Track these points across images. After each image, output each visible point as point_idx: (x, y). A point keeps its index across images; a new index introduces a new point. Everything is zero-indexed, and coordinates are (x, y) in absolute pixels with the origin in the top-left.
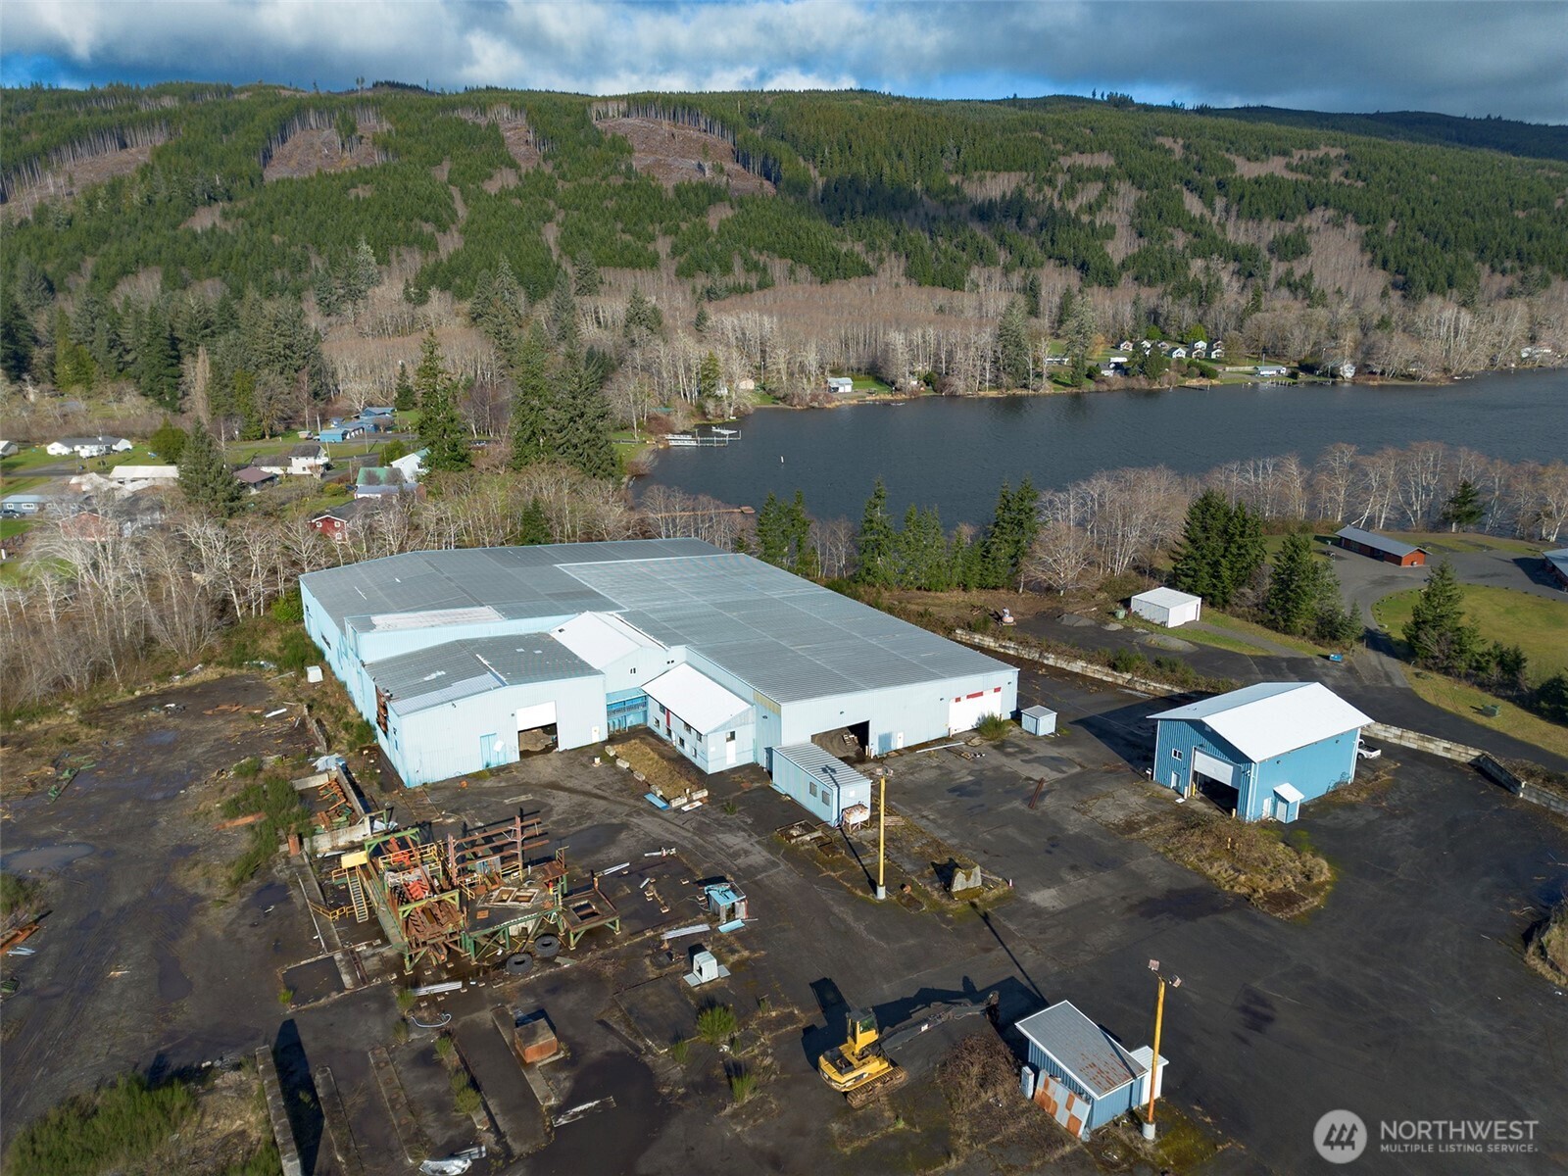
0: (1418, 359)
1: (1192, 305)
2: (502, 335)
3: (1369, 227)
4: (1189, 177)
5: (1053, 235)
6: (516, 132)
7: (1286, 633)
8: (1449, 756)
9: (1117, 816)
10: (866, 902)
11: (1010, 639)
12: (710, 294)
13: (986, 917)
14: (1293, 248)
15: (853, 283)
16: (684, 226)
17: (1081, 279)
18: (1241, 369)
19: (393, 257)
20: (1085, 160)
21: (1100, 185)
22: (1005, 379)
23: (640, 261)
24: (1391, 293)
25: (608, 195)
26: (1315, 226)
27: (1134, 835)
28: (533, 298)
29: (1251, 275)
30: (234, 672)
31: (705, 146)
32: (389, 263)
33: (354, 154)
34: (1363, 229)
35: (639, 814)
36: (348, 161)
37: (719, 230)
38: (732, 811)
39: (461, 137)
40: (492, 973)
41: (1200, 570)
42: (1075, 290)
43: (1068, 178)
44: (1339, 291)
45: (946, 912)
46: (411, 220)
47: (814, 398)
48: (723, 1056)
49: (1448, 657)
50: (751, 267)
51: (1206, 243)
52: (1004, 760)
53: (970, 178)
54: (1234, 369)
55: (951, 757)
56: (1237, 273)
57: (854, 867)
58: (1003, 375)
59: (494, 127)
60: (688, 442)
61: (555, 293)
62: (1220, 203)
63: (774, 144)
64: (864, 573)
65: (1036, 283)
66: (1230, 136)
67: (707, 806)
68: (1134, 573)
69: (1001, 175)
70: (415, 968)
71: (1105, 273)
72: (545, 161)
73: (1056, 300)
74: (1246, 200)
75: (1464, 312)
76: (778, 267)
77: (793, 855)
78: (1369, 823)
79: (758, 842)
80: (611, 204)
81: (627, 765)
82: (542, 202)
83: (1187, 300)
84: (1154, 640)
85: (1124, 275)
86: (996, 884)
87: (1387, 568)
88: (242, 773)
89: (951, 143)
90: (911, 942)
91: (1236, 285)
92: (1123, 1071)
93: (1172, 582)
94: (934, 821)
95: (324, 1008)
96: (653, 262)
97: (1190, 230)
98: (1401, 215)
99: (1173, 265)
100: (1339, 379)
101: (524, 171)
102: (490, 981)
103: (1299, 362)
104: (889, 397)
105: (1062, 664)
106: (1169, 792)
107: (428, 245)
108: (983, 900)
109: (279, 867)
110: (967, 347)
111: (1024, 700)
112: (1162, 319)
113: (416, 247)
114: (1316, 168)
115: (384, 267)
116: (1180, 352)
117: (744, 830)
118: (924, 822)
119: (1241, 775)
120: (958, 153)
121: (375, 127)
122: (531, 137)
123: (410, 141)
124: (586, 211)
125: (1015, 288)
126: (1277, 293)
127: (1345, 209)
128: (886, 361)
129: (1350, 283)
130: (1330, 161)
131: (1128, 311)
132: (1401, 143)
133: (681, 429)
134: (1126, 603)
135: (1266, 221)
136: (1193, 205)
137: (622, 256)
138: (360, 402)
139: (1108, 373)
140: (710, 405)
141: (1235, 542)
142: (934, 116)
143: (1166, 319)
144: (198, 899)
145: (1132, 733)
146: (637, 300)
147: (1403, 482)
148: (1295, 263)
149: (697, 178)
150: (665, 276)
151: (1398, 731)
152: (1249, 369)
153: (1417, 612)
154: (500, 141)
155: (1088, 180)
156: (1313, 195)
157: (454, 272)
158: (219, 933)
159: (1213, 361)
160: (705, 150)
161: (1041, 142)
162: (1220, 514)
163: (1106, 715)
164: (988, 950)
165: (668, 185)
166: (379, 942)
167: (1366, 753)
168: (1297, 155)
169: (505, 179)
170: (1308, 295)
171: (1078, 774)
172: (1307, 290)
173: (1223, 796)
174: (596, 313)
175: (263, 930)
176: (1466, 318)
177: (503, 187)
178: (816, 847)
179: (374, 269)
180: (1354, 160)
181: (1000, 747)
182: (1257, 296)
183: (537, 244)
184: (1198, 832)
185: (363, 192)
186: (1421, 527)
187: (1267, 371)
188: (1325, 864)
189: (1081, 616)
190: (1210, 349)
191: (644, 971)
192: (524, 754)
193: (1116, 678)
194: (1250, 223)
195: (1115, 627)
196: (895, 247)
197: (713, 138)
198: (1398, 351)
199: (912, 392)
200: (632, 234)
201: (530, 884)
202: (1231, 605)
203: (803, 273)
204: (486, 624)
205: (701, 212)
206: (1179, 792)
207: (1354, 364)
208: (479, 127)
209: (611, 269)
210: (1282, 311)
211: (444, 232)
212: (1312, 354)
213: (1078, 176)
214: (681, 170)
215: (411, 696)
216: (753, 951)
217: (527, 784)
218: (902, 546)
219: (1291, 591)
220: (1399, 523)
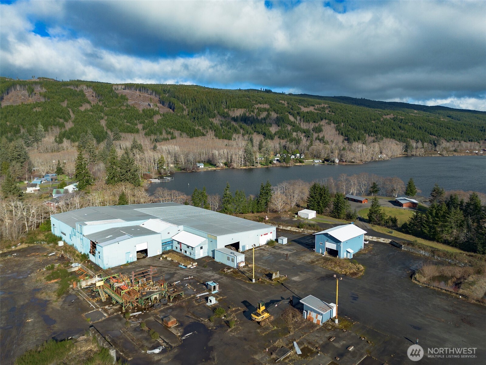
0: (354, 158)
1: (294, 144)
2: (91, 152)
3: (337, 125)
4: (290, 111)
5: (255, 125)
6: (89, 93)
7: (339, 219)
8: (384, 242)
9: (309, 260)
10: (250, 283)
11: (269, 223)
12: (156, 141)
13: (282, 284)
14: (318, 130)
15: (200, 138)
16: (146, 121)
17: (264, 138)
18: (310, 161)
19: (49, 129)
20: (262, 106)
21: (266, 113)
22: (248, 164)
23: (132, 131)
24: (345, 141)
25: (121, 112)
26: (323, 124)
27: (314, 264)
28: (99, 142)
29: (309, 137)
30: (32, 245)
31: (151, 99)
32: (48, 131)
33: (33, 98)
34: (336, 125)
35: (178, 270)
36: (31, 100)
37: (157, 122)
38: (206, 267)
39: (71, 94)
40: (150, 309)
41: (314, 204)
42: (263, 141)
43: (257, 110)
44: (332, 141)
45: (272, 284)
46: (55, 118)
47: (193, 169)
48: (223, 319)
49: (379, 221)
50: (168, 133)
51: (297, 129)
52: (276, 250)
53: (230, 110)
54: (308, 161)
55: (262, 250)
56: (305, 136)
57: (244, 276)
58: (247, 162)
59: (82, 91)
60: (157, 181)
61: (106, 140)
62: (298, 118)
63: (172, 99)
64: (224, 209)
65: (252, 138)
66: (298, 101)
67: (198, 267)
68: (296, 207)
69: (239, 109)
70: (126, 310)
71: (270, 136)
72: (99, 101)
73: (258, 143)
74: (305, 117)
75: (364, 145)
76: (177, 133)
77: (226, 275)
78: (370, 257)
79: (216, 273)
80: (123, 114)
81: (170, 259)
82: (100, 114)
83: (293, 143)
84: (306, 222)
85: (275, 136)
86: (283, 277)
87: (359, 204)
88: (48, 269)
89: (224, 100)
90: (265, 291)
91: (305, 139)
92: (328, 307)
93: (308, 208)
94: (262, 265)
95: (101, 322)
96: (137, 131)
97: (291, 125)
98: (345, 122)
99: (288, 134)
100: (335, 163)
101: (92, 104)
102: (150, 311)
103: (324, 159)
104: (215, 169)
105: (284, 228)
106: (320, 254)
107: (62, 126)
108: (280, 280)
109: (71, 291)
110: (236, 155)
111: (278, 236)
112: (287, 148)
113: (57, 126)
114: (322, 110)
115: (46, 132)
116: (293, 157)
117: (210, 271)
118: (259, 265)
119: (338, 247)
120: (226, 103)
121: (40, 90)
122: (94, 95)
123: (53, 95)
124: (114, 116)
125: (246, 139)
126: (316, 141)
127: (331, 120)
128: (213, 159)
129: (334, 139)
130: (325, 108)
131: (278, 146)
132: (342, 104)
133: (154, 177)
134: (297, 214)
135: (311, 123)
136: (291, 118)
137: (127, 129)
138: (44, 173)
139: (275, 162)
140: (162, 171)
141: (323, 196)
142: (219, 93)
143: (288, 148)
144: (47, 301)
145: (307, 242)
146: (135, 141)
148: (319, 134)
149: (149, 107)
150: (141, 135)
151: (371, 237)
152: (312, 161)
153: (370, 210)
154: (84, 96)
155: (263, 111)
156: (322, 116)
157: (71, 134)
158: (59, 308)
159: (302, 159)
160: (151, 100)
161: (249, 101)
162: (319, 189)
163: (299, 239)
164: (285, 291)
165: (140, 110)
166: (111, 305)
167: (365, 242)
168: (316, 106)
169: (87, 107)
170: (324, 142)
171: (295, 252)
172: (323, 140)
174: (120, 146)
175: (73, 306)
176: (364, 147)
177: (86, 109)
178: (232, 273)
179: (43, 133)
180: (331, 107)
181: (274, 247)
182: (311, 142)
183: (99, 125)
184: (330, 262)
185: (38, 109)
186: (364, 195)
187: (317, 161)
188: (362, 266)
189: (286, 217)
190: (300, 156)
191: (194, 304)
192: (138, 259)
193: (299, 230)
194: (307, 123)
195: (296, 219)
196: (210, 128)
197: (153, 97)
198: (349, 156)
199: (222, 167)
200: (130, 123)
201: (156, 285)
202: (323, 213)
203: (184, 135)
204: (120, 223)
205: (151, 117)
206: (322, 254)
207: (338, 159)
208: (76, 91)
209: (124, 133)
210: (318, 146)
211: (67, 122)
212: (327, 157)
213: (260, 110)
214: (143, 105)
215: (104, 242)
216: (223, 297)
217: (141, 266)
218: (235, 201)
219: (339, 207)
220: (359, 194)
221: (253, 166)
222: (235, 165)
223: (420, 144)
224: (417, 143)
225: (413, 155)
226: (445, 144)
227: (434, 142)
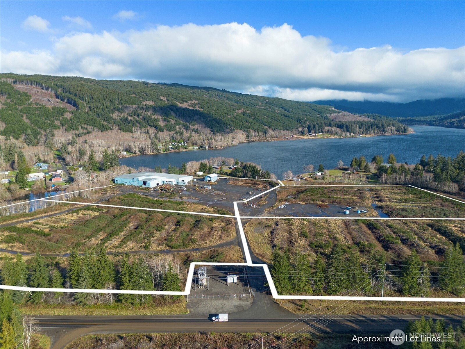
0: (217, 145)
1: (179, 136)
7: (210, 173)
8: (222, 178)
12: (78, 135)
14: (193, 124)
15: (109, 131)
16: (61, 118)
17: (157, 130)
20: (148, 103)
24: (211, 133)
26: (196, 119)
29: (187, 129)
34: (204, 120)
41: (202, 170)
42: (156, 133)
43: (146, 107)
49: (222, 173)
50: (83, 128)
51: (178, 123)
52: (193, 182)
54: (190, 147)
56: (185, 129)
58: (154, 150)
62: (177, 113)
65: (148, 131)
66: (175, 97)
68: (196, 171)
69: (131, 105)
71: (161, 129)
72: (7, 99)
73: (154, 134)
74: (182, 112)
76: (90, 128)
78: (219, 182)
83: (178, 134)
84: (200, 175)
85: (165, 129)
89: (117, 97)
91: (185, 131)
93: (199, 171)
96: (59, 128)
99: (173, 127)
100: (206, 149)
101: (3, 102)
103: (200, 146)
104: (134, 155)
111: (193, 179)
114: (194, 106)
116: (180, 145)
119: (211, 179)
120: (118, 100)
125: (144, 132)
126: (193, 133)
128: (130, 148)
129: (204, 131)
130: (196, 104)
131: (168, 136)
135: (187, 118)
136: (173, 113)
139: (171, 149)
141: (204, 167)
143: (175, 138)
145: (202, 180)
147: (217, 161)
148: (194, 127)
149: (49, 103)
152: (193, 147)
156: (194, 112)
159: (186, 146)
162: (203, 164)
163: (199, 179)
167: (218, 178)
168: (189, 102)
170: (198, 133)
171: (199, 182)
173: (209, 181)
176: (223, 138)
180: (200, 104)
182: (190, 134)
187: (195, 148)
190: (184, 144)
194: (184, 118)
195: (197, 175)
196: (114, 123)
198: (214, 144)
199: (138, 154)
202: (205, 172)
203: (96, 129)
206: (206, 181)
207: (208, 146)
210: (195, 137)
212: (201, 144)
214: (45, 101)
219: (210, 170)
220: (218, 166)
221: (158, 152)
222: (146, 152)
223: (256, 134)
224: (255, 132)
225: (252, 141)
226: (271, 132)
227: (265, 131)
